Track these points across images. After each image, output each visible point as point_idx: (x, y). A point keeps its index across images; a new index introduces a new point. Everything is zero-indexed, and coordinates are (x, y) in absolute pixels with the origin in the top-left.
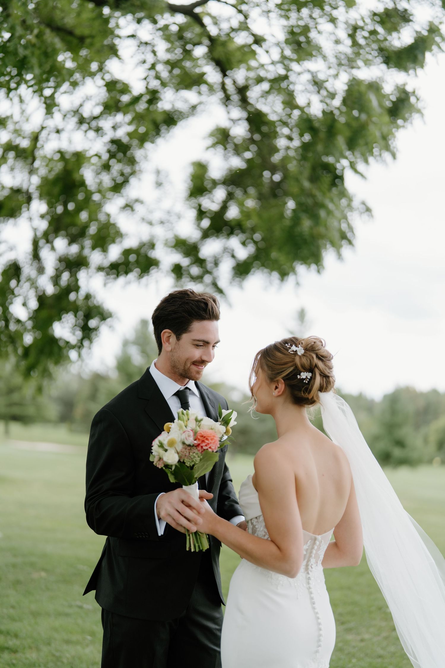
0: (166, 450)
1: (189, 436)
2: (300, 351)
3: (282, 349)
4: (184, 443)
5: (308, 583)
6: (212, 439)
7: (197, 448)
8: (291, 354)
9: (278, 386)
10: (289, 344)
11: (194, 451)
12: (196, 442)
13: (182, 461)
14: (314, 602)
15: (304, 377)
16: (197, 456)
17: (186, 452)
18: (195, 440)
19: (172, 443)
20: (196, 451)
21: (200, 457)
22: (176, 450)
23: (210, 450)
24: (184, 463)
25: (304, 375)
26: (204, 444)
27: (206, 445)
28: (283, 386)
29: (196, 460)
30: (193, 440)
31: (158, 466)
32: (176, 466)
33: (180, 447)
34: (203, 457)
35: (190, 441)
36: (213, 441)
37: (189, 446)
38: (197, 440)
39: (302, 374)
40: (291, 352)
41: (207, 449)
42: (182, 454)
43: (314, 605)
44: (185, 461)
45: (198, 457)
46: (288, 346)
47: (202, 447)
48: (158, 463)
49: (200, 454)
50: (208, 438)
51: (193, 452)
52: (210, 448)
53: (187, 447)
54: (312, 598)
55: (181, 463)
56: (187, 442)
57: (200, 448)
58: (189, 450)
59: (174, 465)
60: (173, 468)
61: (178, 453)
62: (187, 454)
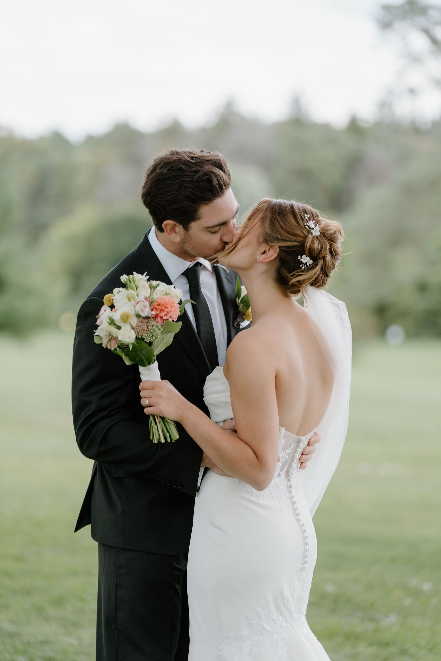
0: (119, 328)
1: (145, 307)
2: (316, 232)
3: (299, 216)
4: (138, 316)
5: (290, 492)
6: (171, 307)
7: (155, 320)
8: (306, 228)
9: (267, 251)
10: (308, 216)
11: (153, 323)
12: (153, 313)
13: (140, 337)
14: (298, 513)
15: (304, 261)
16: (157, 330)
17: (144, 326)
18: (152, 310)
19: (125, 318)
20: (154, 323)
21: (161, 330)
22: (131, 327)
23: (170, 320)
24: (142, 339)
25: (305, 259)
26: (163, 314)
27: (166, 315)
28: (275, 255)
29: (157, 334)
30: (150, 311)
31: (109, 348)
32: (133, 344)
33: (134, 321)
34: (163, 329)
35: (147, 312)
36: (173, 309)
37: (147, 318)
38: (155, 310)
39: (304, 256)
40: (306, 226)
41: (168, 319)
42: (139, 330)
43: (298, 517)
44: (144, 337)
45: (159, 329)
46: (306, 218)
47: (161, 317)
48: (109, 345)
49: (160, 327)
50: (167, 306)
51: (151, 325)
52: (171, 317)
53: (143, 319)
54: (295, 509)
55: (139, 339)
56: (143, 315)
57: (159, 319)
58: (146, 323)
59: (131, 343)
60: (131, 347)
61: (133, 328)
62: (145, 328)
